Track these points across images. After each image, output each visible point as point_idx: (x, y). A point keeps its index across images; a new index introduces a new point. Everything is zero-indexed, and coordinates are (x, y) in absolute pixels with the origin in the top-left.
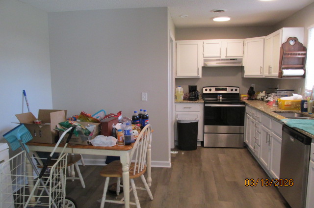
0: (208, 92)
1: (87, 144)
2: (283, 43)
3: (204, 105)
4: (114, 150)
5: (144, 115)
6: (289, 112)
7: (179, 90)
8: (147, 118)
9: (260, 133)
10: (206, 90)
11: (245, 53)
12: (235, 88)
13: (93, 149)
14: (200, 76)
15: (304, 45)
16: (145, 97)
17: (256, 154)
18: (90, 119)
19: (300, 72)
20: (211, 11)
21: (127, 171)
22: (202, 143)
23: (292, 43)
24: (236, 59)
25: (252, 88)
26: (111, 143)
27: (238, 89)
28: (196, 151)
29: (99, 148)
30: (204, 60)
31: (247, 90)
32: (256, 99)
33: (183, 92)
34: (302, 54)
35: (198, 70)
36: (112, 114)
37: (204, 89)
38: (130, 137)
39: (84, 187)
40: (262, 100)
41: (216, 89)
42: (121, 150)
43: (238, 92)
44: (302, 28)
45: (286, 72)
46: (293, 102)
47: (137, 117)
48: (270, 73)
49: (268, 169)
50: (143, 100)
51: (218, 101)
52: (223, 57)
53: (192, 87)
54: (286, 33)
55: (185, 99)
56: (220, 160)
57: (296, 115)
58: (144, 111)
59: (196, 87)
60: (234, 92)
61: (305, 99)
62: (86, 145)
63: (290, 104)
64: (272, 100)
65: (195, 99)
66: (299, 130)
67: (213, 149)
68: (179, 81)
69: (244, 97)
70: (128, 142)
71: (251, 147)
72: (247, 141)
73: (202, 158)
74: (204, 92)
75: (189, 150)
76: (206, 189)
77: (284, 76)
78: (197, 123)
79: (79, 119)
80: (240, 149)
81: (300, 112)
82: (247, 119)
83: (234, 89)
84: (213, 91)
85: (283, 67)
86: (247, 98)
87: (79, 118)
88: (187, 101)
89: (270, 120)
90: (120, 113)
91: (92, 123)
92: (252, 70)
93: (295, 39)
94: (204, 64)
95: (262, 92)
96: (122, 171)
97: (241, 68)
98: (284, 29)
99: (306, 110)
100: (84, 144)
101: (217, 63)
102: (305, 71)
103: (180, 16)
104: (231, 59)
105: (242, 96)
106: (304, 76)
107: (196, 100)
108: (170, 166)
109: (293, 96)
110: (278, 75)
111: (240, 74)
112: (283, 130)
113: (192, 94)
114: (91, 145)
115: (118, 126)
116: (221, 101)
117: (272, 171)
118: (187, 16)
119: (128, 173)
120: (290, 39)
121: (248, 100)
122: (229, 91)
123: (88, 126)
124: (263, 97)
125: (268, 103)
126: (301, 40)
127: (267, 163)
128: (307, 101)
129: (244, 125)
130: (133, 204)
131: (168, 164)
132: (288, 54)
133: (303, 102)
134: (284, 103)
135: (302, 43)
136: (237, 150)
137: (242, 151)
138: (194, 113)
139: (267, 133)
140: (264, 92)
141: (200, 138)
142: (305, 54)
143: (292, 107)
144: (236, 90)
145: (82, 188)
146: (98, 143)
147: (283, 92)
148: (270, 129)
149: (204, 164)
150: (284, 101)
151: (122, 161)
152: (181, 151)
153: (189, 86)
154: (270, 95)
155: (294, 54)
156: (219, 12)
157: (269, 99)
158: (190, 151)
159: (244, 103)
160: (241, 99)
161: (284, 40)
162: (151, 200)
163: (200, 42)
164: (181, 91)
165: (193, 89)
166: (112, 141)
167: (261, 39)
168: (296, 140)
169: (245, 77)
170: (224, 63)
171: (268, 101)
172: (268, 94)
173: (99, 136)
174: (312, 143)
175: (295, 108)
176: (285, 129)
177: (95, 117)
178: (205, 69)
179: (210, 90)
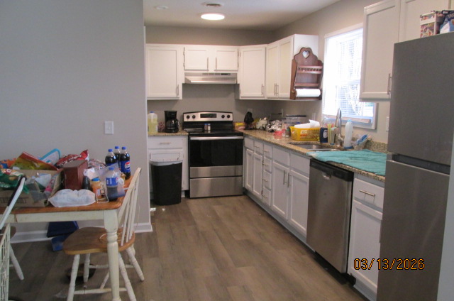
0: (191, 120)
1: (43, 205)
2: (295, 54)
3: (189, 139)
4: (94, 210)
5: (123, 155)
6: (306, 144)
7: (152, 118)
8: (128, 159)
9: (271, 173)
10: (188, 117)
11: (241, 65)
12: (228, 114)
13: (57, 212)
14: (180, 97)
15: (319, 59)
16: (110, 128)
17: (264, 201)
18: (38, 165)
19: (316, 93)
20: (203, 4)
21: (113, 242)
22: (187, 193)
23: (305, 55)
24: (229, 74)
25: (249, 114)
26: (87, 200)
27: (231, 115)
28: (180, 204)
29: (66, 210)
30: (186, 74)
31: (243, 117)
32: (255, 129)
33: (158, 121)
34: (317, 70)
35: (178, 88)
36: (74, 156)
37: (185, 116)
38: (116, 188)
39: (22, 278)
40: (264, 129)
41: (202, 116)
42: (106, 209)
43: (231, 119)
44: (317, 37)
45: (301, 93)
46: (309, 130)
47: (113, 158)
48: (276, 93)
49: (287, 218)
50: (107, 132)
51: (206, 133)
52: (212, 71)
53: (171, 113)
54: (299, 41)
55: (160, 130)
56: (219, 214)
57: (314, 147)
58: (123, 148)
59: (175, 113)
60: (226, 119)
61: (324, 126)
62: (41, 208)
63: (306, 133)
64: (279, 129)
65: (174, 130)
66: (336, 165)
67: (203, 199)
68: (153, 104)
69: (240, 126)
70: (113, 196)
71: (256, 192)
72: (248, 185)
73: (192, 213)
74: (186, 120)
75: (170, 204)
76: (214, 254)
77: (297, 98)
78: (180, 165)
79: (15, 165)
80: (238, 197)
81: (319, 142)
82: (248, 156)
83: (226, 115)
84: (199, 119)
85: (296, 85)
86: (243, 127)
87: (17, 163)
88: (164, 134)
89: (288, 154)
90: (85, 153)
91: (41, 171)
92: (251, 89)
93: (309, 51)
94: (186, 79)
95: (263, 119)
96: (107, 242)
97: (235, 87)
98: (296, 36)
99: (326, 140)
100: (37, 205)
101: (203, 79)
102: (321, 91)
103: (155, 7)
104: (222, 74)
105: (237, 124)
106: (320, 98)
107: (177, 132)
108: (151, 230)
109: (309, 122)
110: (289, 96)
111: (232, 95)
112: (311, 165)
113: (170, 123)
114: (50, 205)
115: (90, 173)
116: (209, 132)
117: (293, 220)
118: (167, 7)
119: (116, 243)
120: (303, 49)
121: (244, 129)
122: (219, 118)
123: (37, 176)
124: (264, 126)
125: (273, 133)
126: (315, 52)
127: (284, 210)
128: (327, 129)
129: (242, 164)
130: (123, 290)
131: (147, 227)
132: (302, 69)
133: (322, 130)
134: (299, 132)
135: (317, 55)
136: (234, 198)
137: (242, 198)
138: (174, 150)
139: (285, 172)
140: (265, 119)
141: (184, 187)
142: (321, 70)
143: (309, 137)
144: (229, 117)
145: (19, 280)
146: (64, 201)
147: (294, 118)
148: (287, 167)
149: (198, 221)
150: (300, 130)
151: (107, 226)
152: (160, 207)
153: (166, 112)
154: (274, 122)
155: (309, 69)
156: (214, 6)
157: (273, 127)
158: (173, 206)
159: (241, 134)
160: (236, 129)
161: (296, 51)
162: (141, 281)
163: (179, 48)
164: (154, 118)
165: (170, 116)
166: (86, 197)
167: (261, 47)
168: (333, 177)
169: (241, 98)
170: (211, 79)
171: (272, 131)
172: (270, 121)
173: (63, 191)
174: (355, 179)
175: (313, 138)
176: (313, 164)
177: (45, 160)
178: (188, 87)
179: (194, 117)
